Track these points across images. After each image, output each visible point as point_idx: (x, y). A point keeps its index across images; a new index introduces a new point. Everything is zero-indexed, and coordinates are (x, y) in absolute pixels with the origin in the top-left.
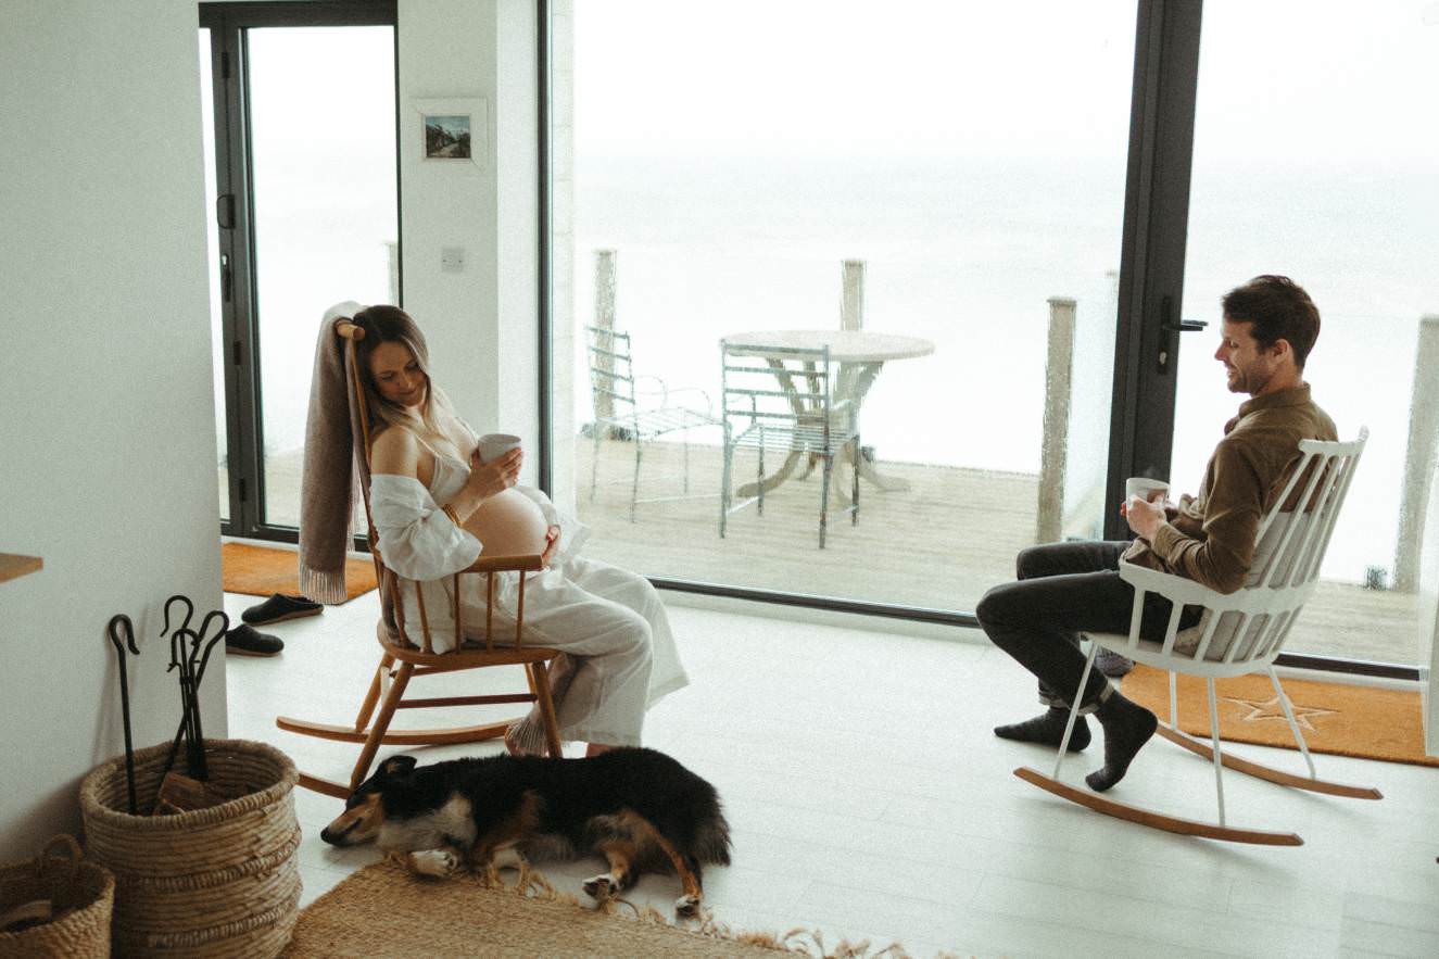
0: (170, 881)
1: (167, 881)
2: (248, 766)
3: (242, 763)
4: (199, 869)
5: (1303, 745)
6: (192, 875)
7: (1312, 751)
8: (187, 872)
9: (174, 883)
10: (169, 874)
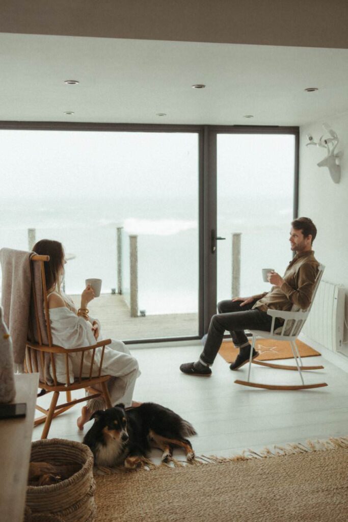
0: (69, 510)
1: (67, 510)
2: (48, 450)
3: (44, 450)
4: (78, 500)
5: (299, 356)
6: (76, 504)
7: (301, 357)
8: (74, 503)
9: (71, 510)
10: (68, 506)
